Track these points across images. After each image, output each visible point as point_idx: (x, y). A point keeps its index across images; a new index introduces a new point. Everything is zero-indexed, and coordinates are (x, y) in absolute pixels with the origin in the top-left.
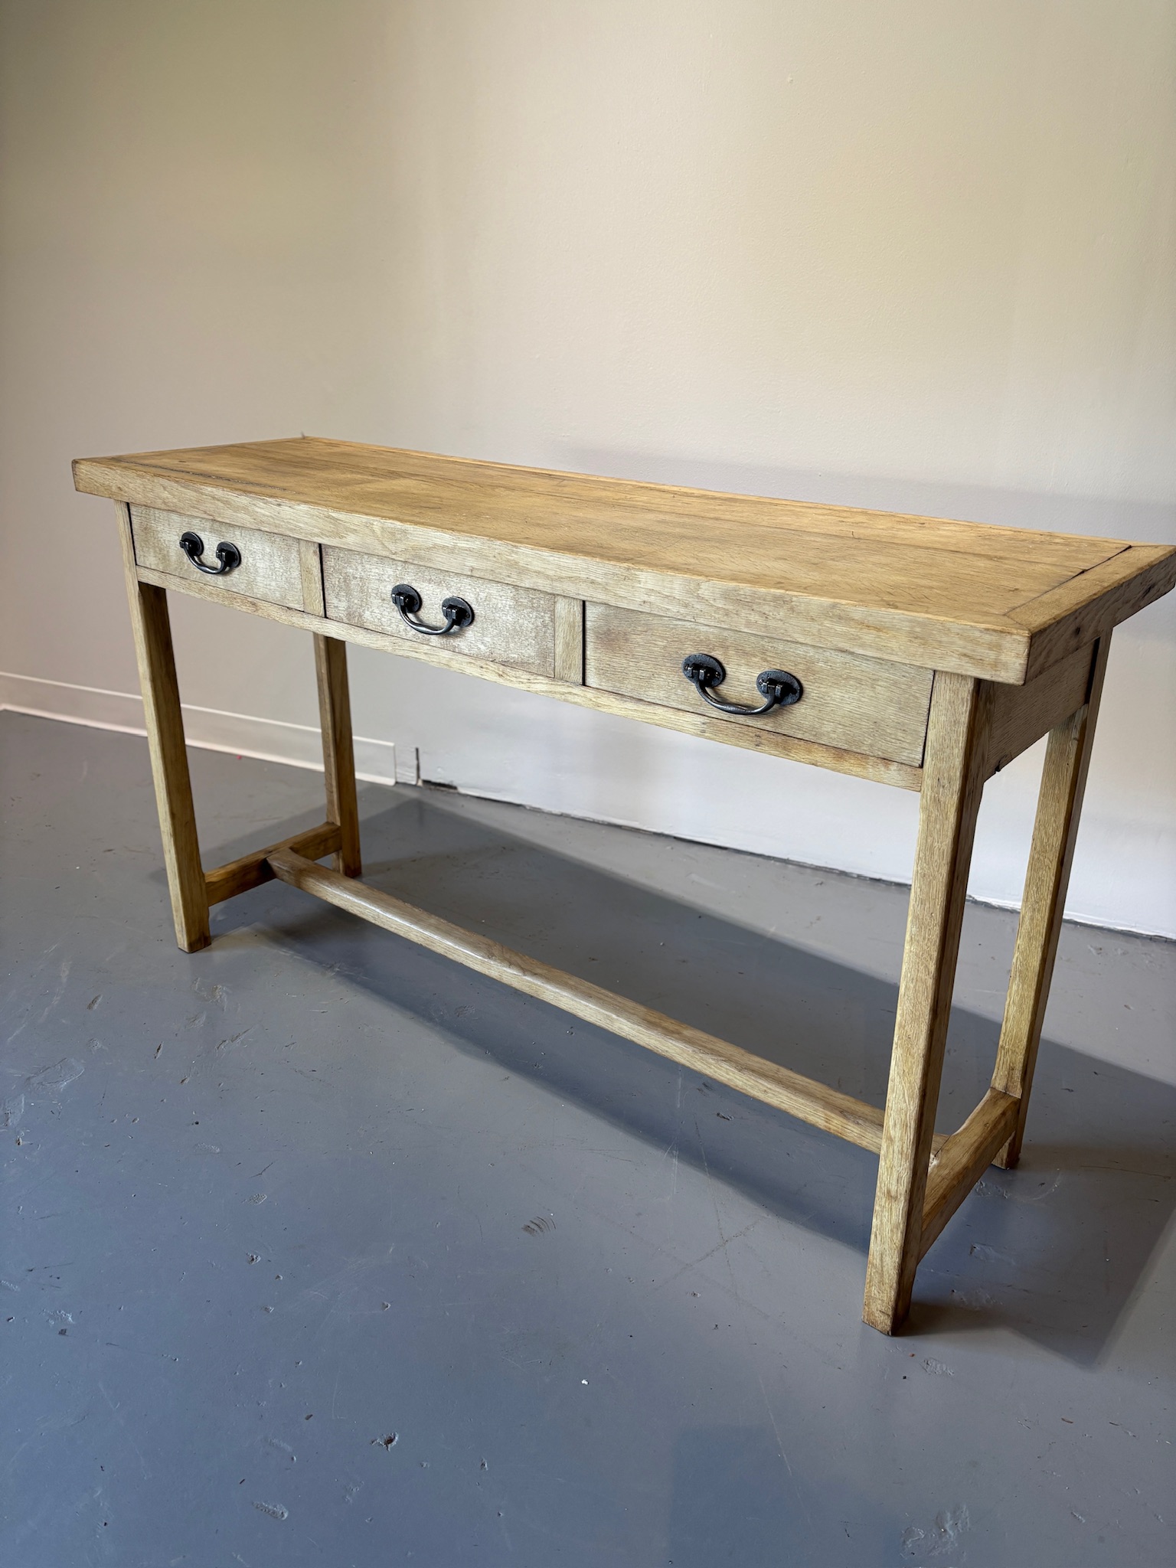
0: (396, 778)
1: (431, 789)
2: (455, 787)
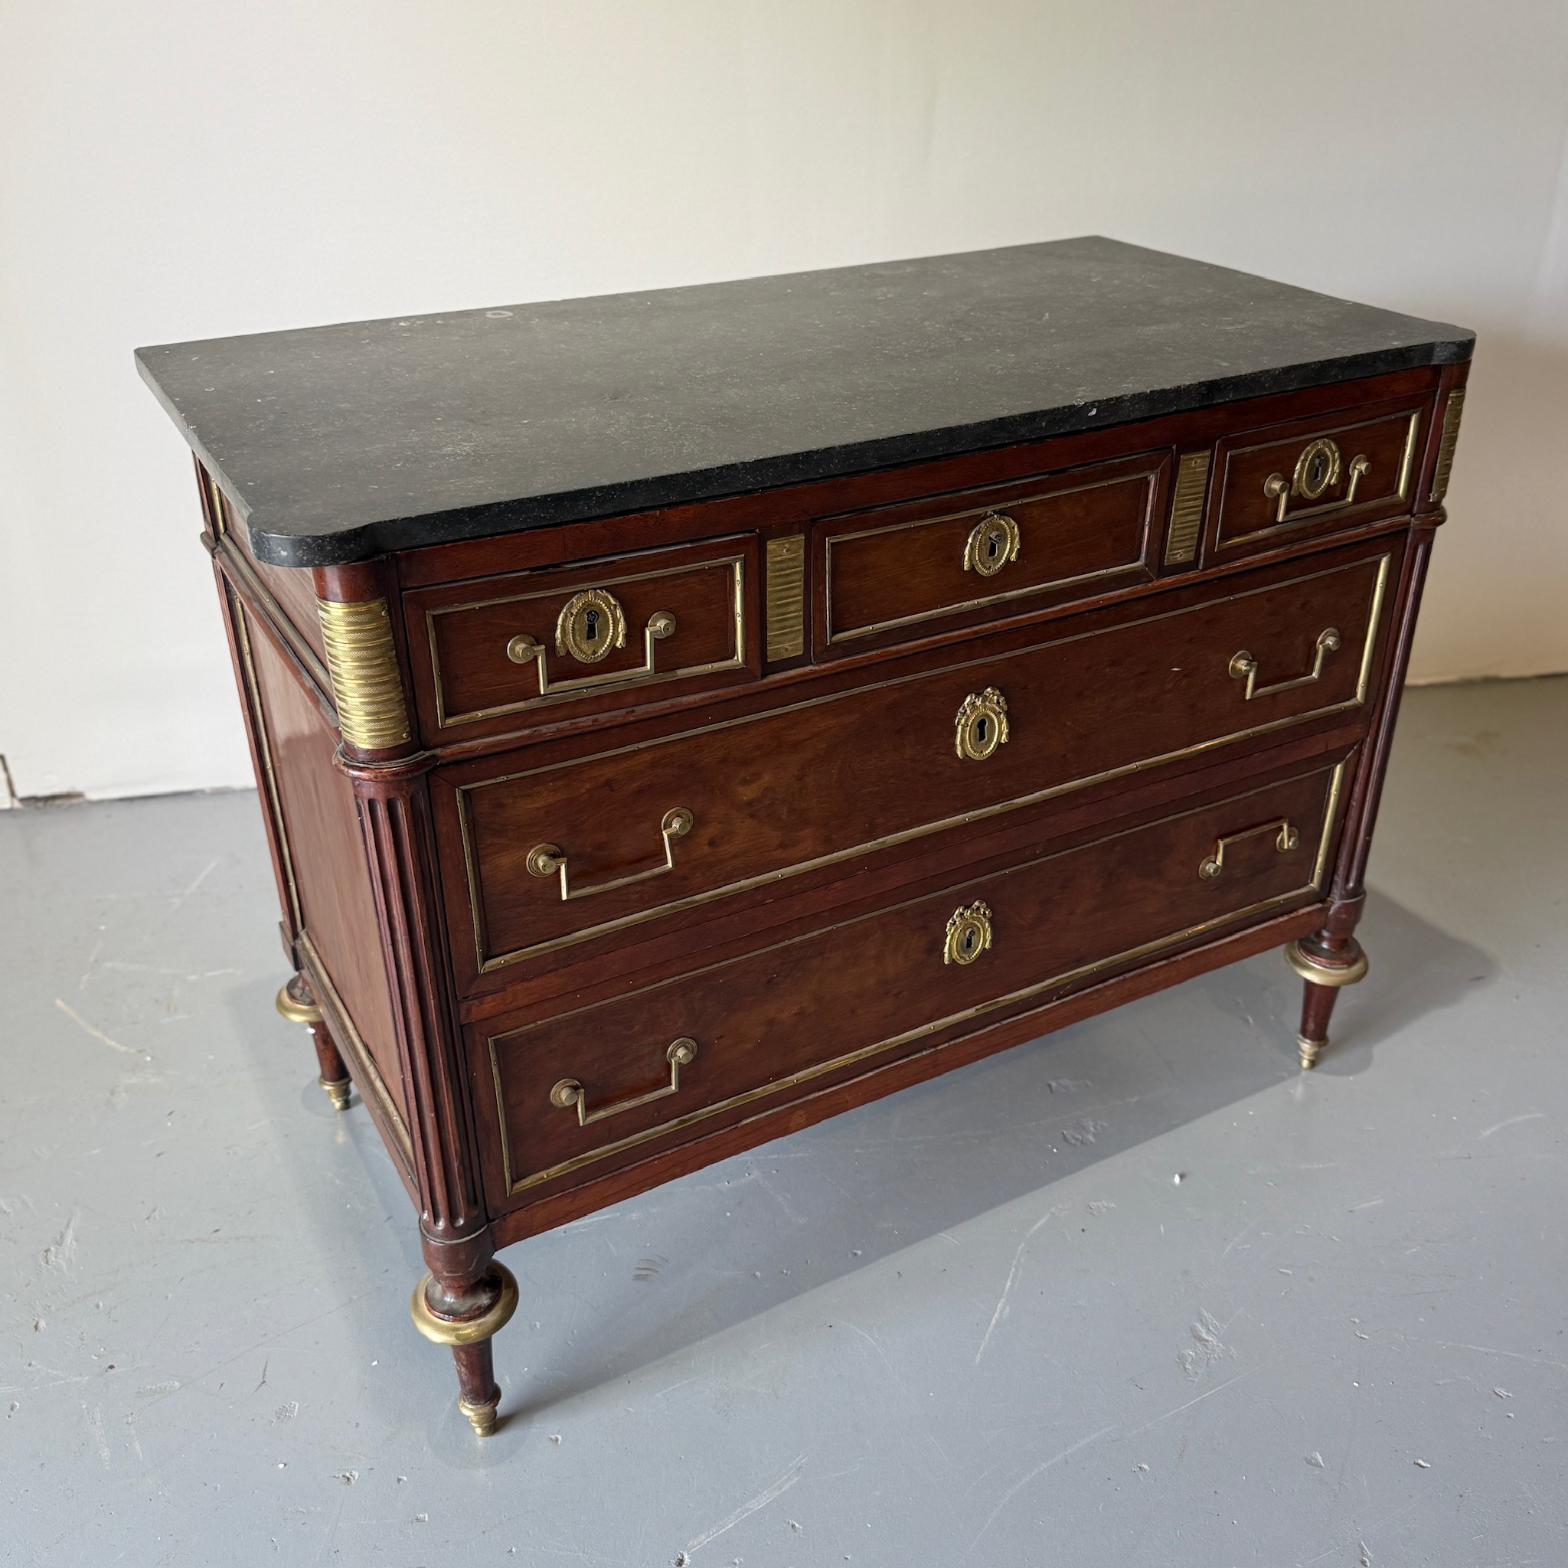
1: (37, 808)
2: (79, 795)
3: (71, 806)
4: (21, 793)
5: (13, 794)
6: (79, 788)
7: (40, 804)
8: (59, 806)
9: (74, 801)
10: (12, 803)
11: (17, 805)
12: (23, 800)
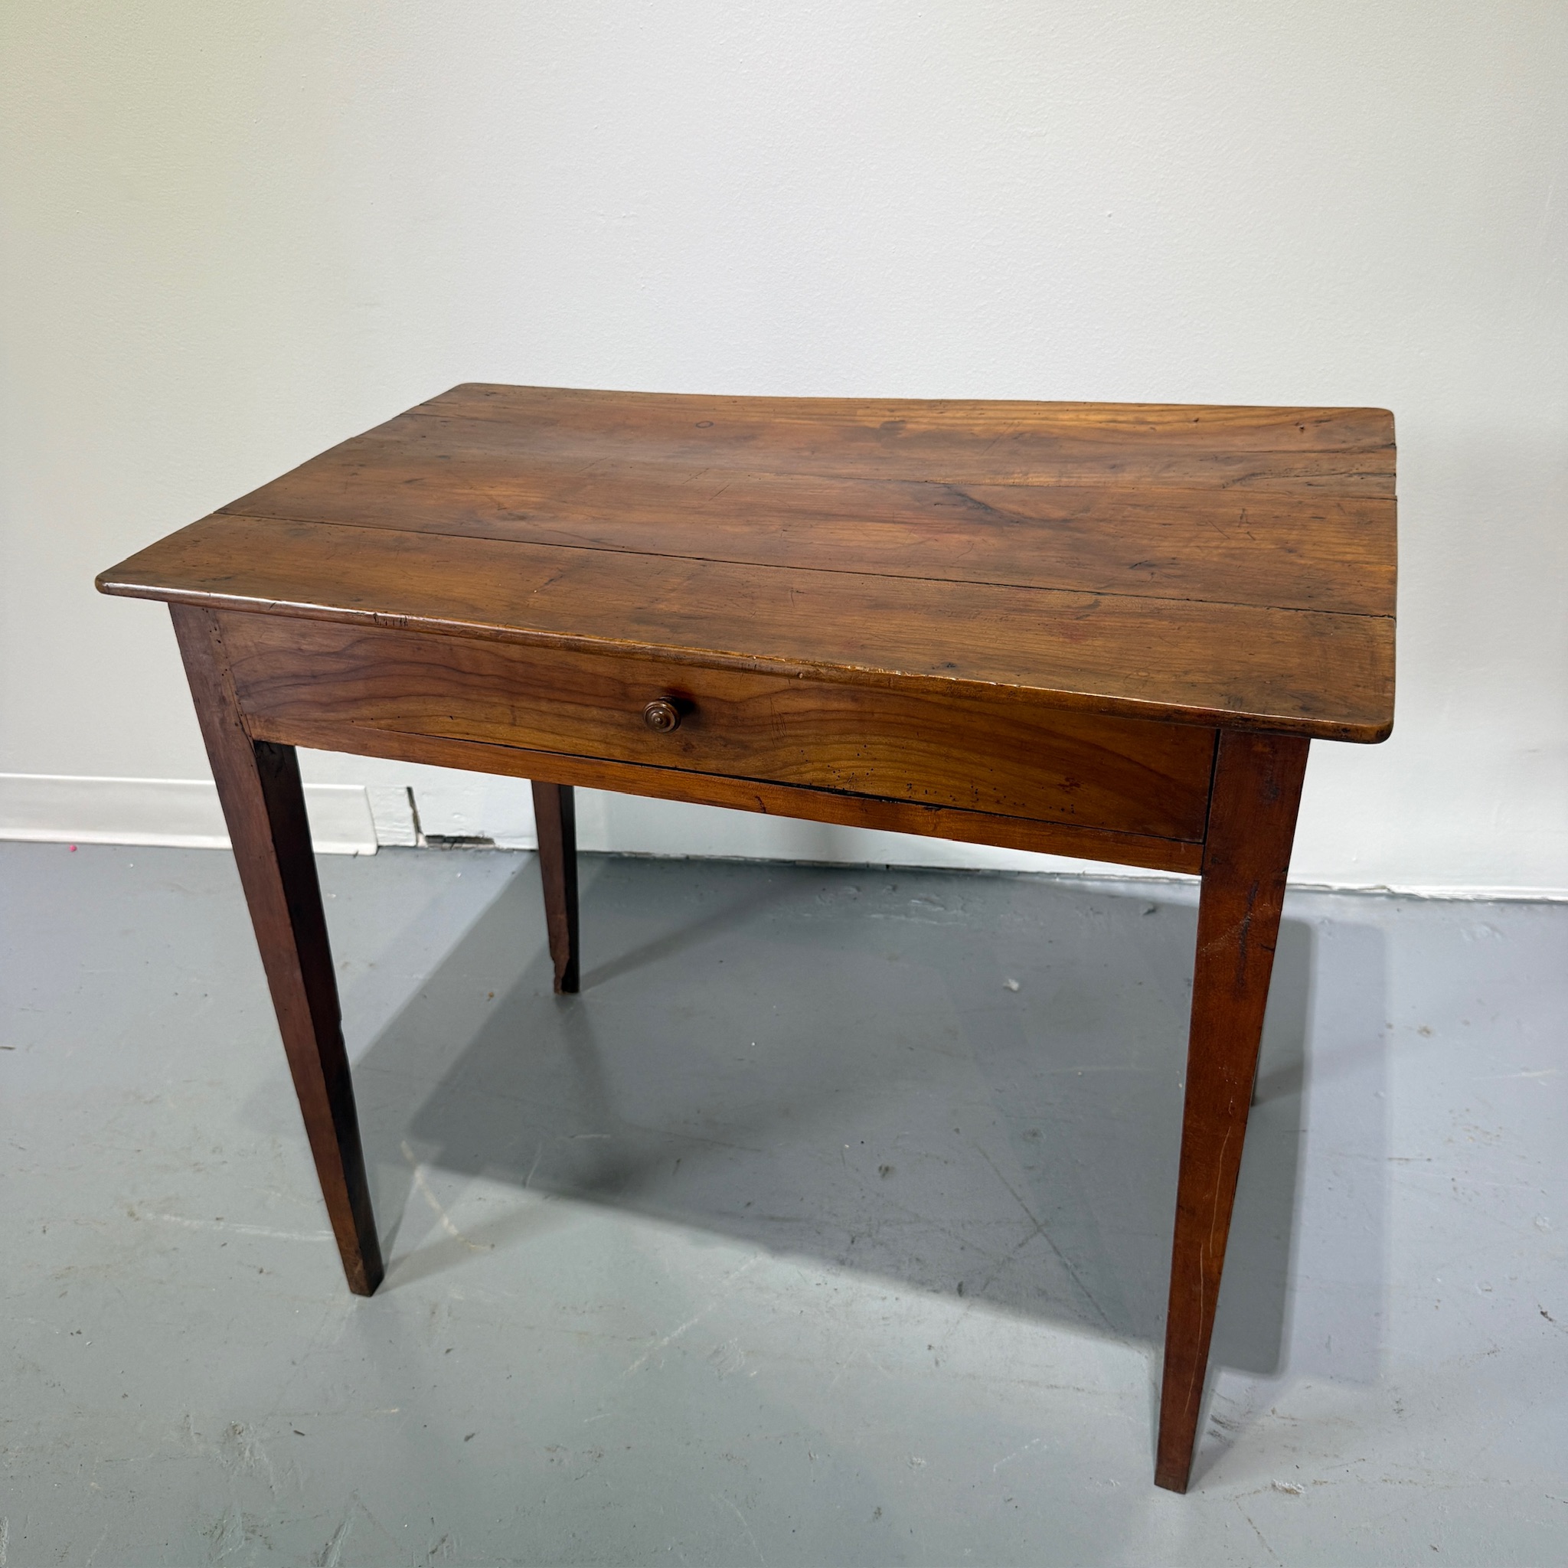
0: (377, 841)
1: (443, 849)
2: (489, 841)
3: (480, 851)
4: (428, 829)
5: (418, 830)
6: (487, 835)
7: (447, 845)
8: (466, 849)
9: (481, 846)
10: (417, 841)
11: (422, 842)
12: (429, 838)
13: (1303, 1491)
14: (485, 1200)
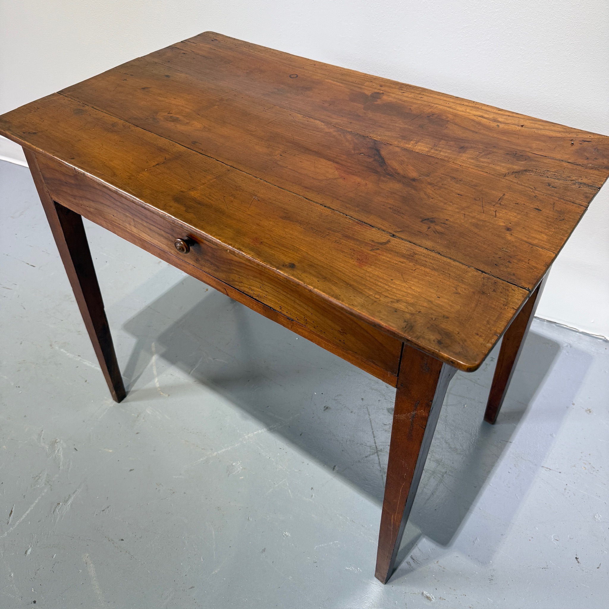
13: (433, 600)
14: (173, 376)
